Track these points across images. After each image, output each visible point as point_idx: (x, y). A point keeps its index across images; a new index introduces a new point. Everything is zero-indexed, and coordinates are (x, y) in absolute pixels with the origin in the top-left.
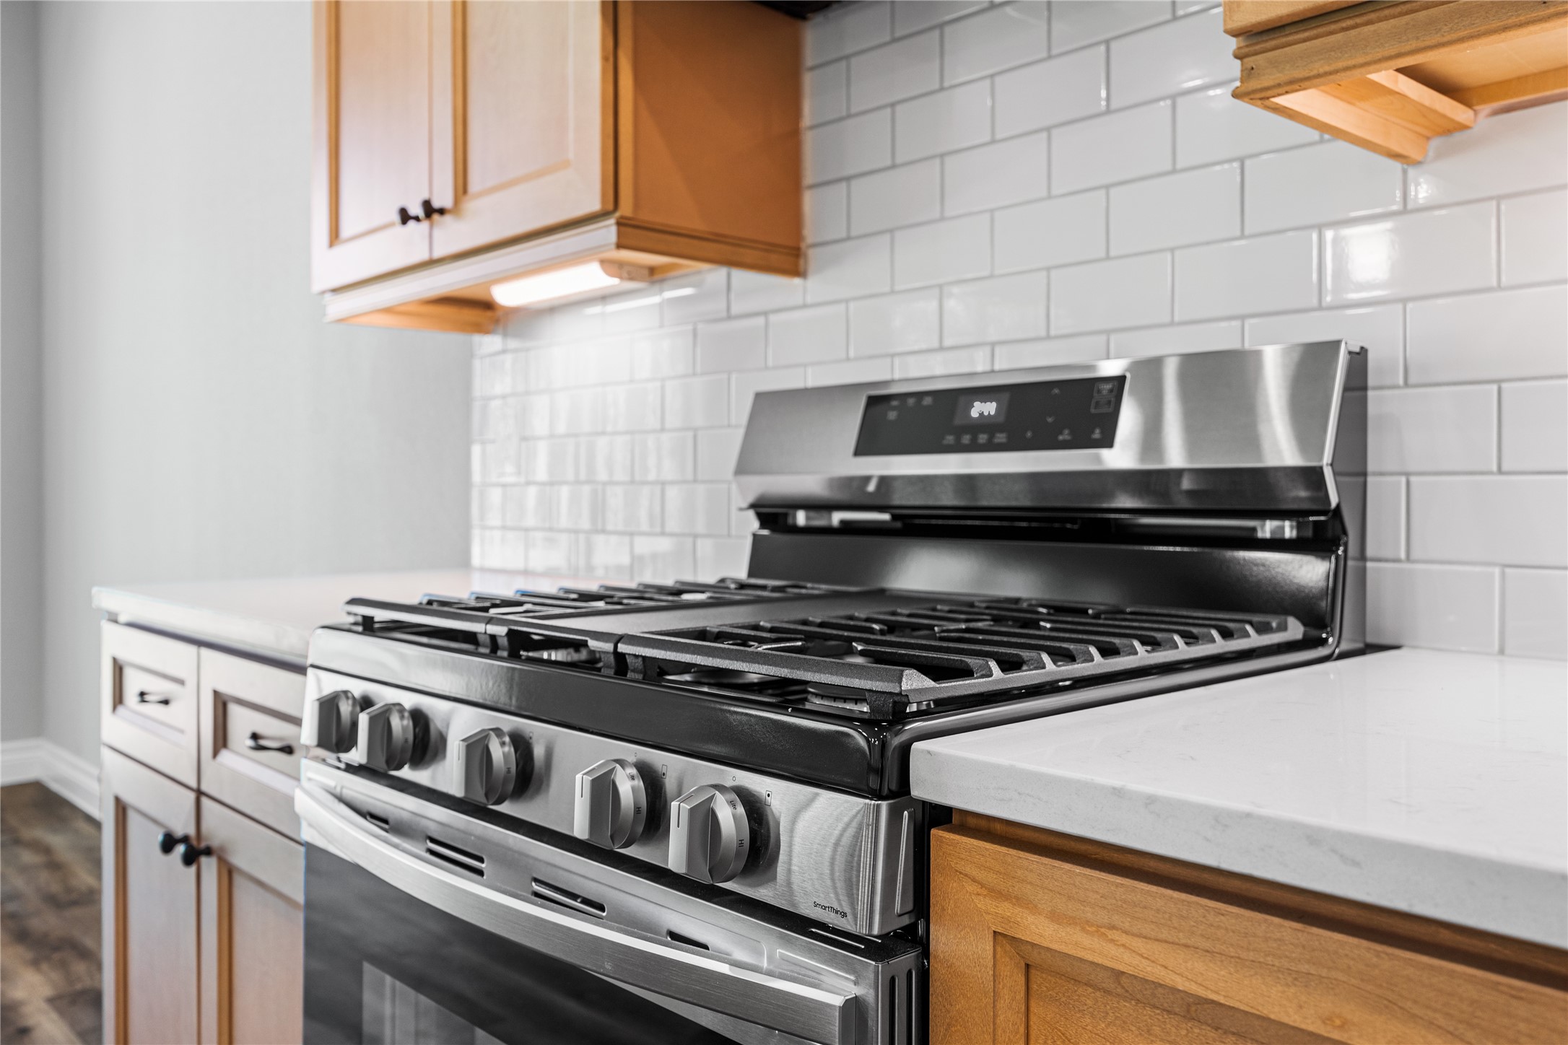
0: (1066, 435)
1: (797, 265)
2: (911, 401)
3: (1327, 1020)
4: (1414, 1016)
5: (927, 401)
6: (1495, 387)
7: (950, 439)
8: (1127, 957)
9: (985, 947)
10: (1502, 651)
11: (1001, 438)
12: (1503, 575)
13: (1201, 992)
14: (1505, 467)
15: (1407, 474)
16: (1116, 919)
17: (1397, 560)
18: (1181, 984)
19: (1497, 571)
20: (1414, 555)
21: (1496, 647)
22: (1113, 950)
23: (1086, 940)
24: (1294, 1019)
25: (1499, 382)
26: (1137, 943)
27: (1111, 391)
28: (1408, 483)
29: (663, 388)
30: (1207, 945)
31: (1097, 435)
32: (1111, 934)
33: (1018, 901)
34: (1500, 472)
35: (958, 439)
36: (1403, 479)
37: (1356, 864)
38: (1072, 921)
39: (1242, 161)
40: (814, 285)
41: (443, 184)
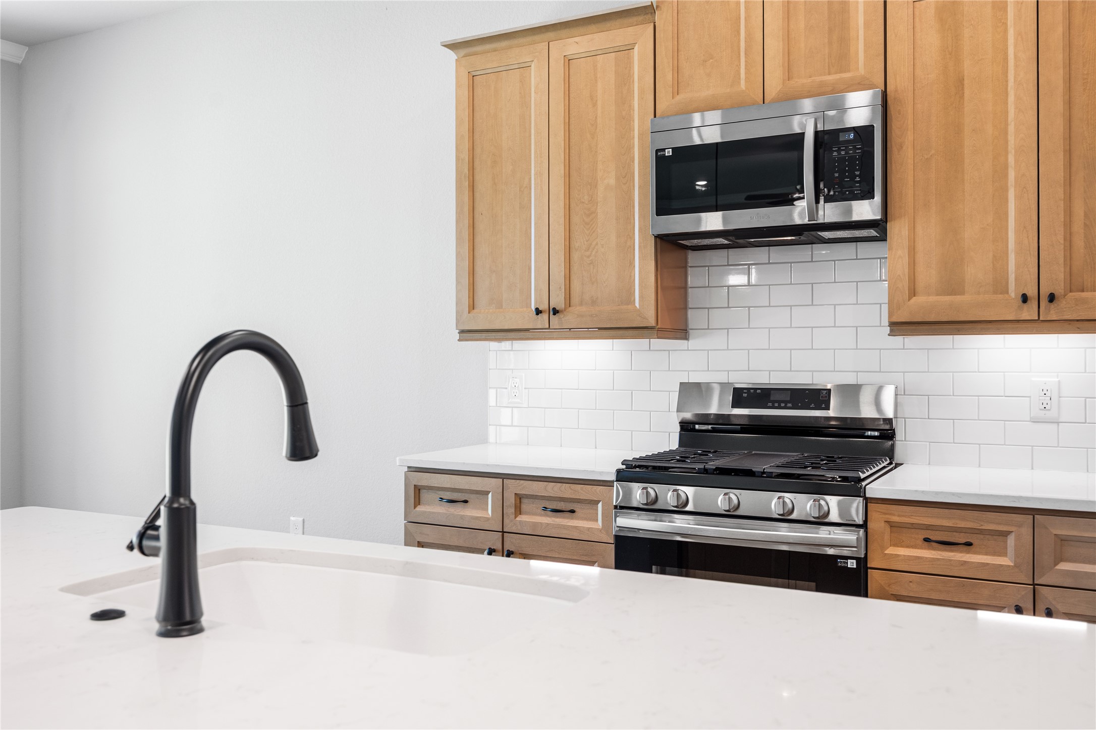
0: (812, 406)
1: (686, 336)
2: (752, 391)
3: (953, 524)
4: (968, 520)
5: (759, 391)
6: (927, 397)
7: (770, 404)
8: (915, 520)
9: (883, 524)
10: (929, 464)
11: (789, 405)
12: (930, 444)
13: (930, 524)
14: (930, 417)
15: (905, 418)
16: (913, 514)
17: (903, 441)
18: (926, 523)
19: (928, 443)
20: (907, 440)
21: (928, 463)
22: (912, 520)
23: (906, 519)
24: (948, 525)
25: (928, 395)
26: (917, 518)
27: (826, 393)
28: (905, 420)
29: (614, 372)
30: (931, 515)
31: (823, 406)
32: (911, 517)
33: (890, 514)
34: (929, 418)
35: (773, 405)
36: (904, 419)
37: (961, 497)
38: (903, 516)
39: (857, 327)
40: (692, 343)
41: (558, 301)
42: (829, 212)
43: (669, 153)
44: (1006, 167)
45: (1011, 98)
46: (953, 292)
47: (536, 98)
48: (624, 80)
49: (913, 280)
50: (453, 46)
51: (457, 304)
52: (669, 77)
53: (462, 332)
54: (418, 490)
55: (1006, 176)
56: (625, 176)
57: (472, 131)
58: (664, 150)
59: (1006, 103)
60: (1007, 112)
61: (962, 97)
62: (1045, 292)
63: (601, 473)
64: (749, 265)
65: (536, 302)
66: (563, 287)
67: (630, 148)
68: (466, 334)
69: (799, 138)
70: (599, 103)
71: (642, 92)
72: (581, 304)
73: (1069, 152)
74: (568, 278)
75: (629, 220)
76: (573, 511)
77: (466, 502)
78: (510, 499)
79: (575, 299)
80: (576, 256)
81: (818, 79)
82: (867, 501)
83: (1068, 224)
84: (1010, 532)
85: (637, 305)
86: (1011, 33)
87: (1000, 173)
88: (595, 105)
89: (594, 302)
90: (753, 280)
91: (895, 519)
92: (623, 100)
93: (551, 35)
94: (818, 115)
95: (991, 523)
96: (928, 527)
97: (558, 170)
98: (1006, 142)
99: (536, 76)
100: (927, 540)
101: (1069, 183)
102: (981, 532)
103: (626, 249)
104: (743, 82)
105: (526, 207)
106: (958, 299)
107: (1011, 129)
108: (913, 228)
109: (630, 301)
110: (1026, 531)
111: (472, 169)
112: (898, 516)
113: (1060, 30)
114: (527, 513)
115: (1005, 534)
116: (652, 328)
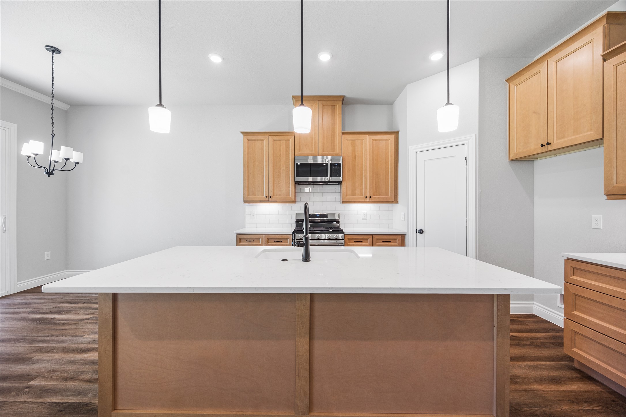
3: (359, 238)
4: (362, 237)
5: (313, 214)
9: (347, 239)
22: (352, 238)
29: (279, 211)
39: (331, 201)
40: (297, 204)
41: (271, 194)
42: (332, 179)
43: (299, 164)
44: (363, 173)
45: (364, 161)
46: (354, 196)
47: (265, 148)
48: (287, 147)
49: (347, 193)
50: (243, 133)
51: (244, 195)
52: (298, 148)
53: (244, 201)
54: (240, 239)
55: (363, 175)
56: (287, 167)
57: (248, 154)
58: (298, 163)
59: (363, 161)
60: (363, 163)
61: (355, 159)
62: (369, 196)
63: (289, 233)
64: (309, 188)
65: (265, 194)
66: (272, 192)
67: (289, 162)
68: (245, 202)
69: (327, 164)
70: (281, 151)
71: (292, 150)
72: (277, 195)
73: (373, 171)
74: (274, 190)
75: (288, 177)
76: (282, 241)
77: (254, 241)
78: (266, 239)
79: (275, 194)
80: (275, 185)
81: (329, 152)
82: (345, 234)
83: (373, 184)
84: (369, 239)
85: (290, 196)
86: (364, 149)
87: (362, 174)
88: (280, 151)
89: (280, 195)
90: (310, 191)
91: (349, 238)
92: (287, 151)
93: (269, 134)
94: (331, 160)
95: (366, 237)
96: (355, 239)
97: (271, 165)
98: (363, 168)
99: (265, 143)
100: (355, 241)
101: (373, 177)
102: (364, 239)
103: (287, 184)
104: (314, 151)
105: (262, 173)
106: (355, 197)
107: (364, 166)
108: (347, 183)
109: (288, 195)
110: (371, 238)
111: (248, 162)
112: (350, 237)
113: (372, 149)
114: (270, 243)
115: (368, 239)
116: (293, 201)
